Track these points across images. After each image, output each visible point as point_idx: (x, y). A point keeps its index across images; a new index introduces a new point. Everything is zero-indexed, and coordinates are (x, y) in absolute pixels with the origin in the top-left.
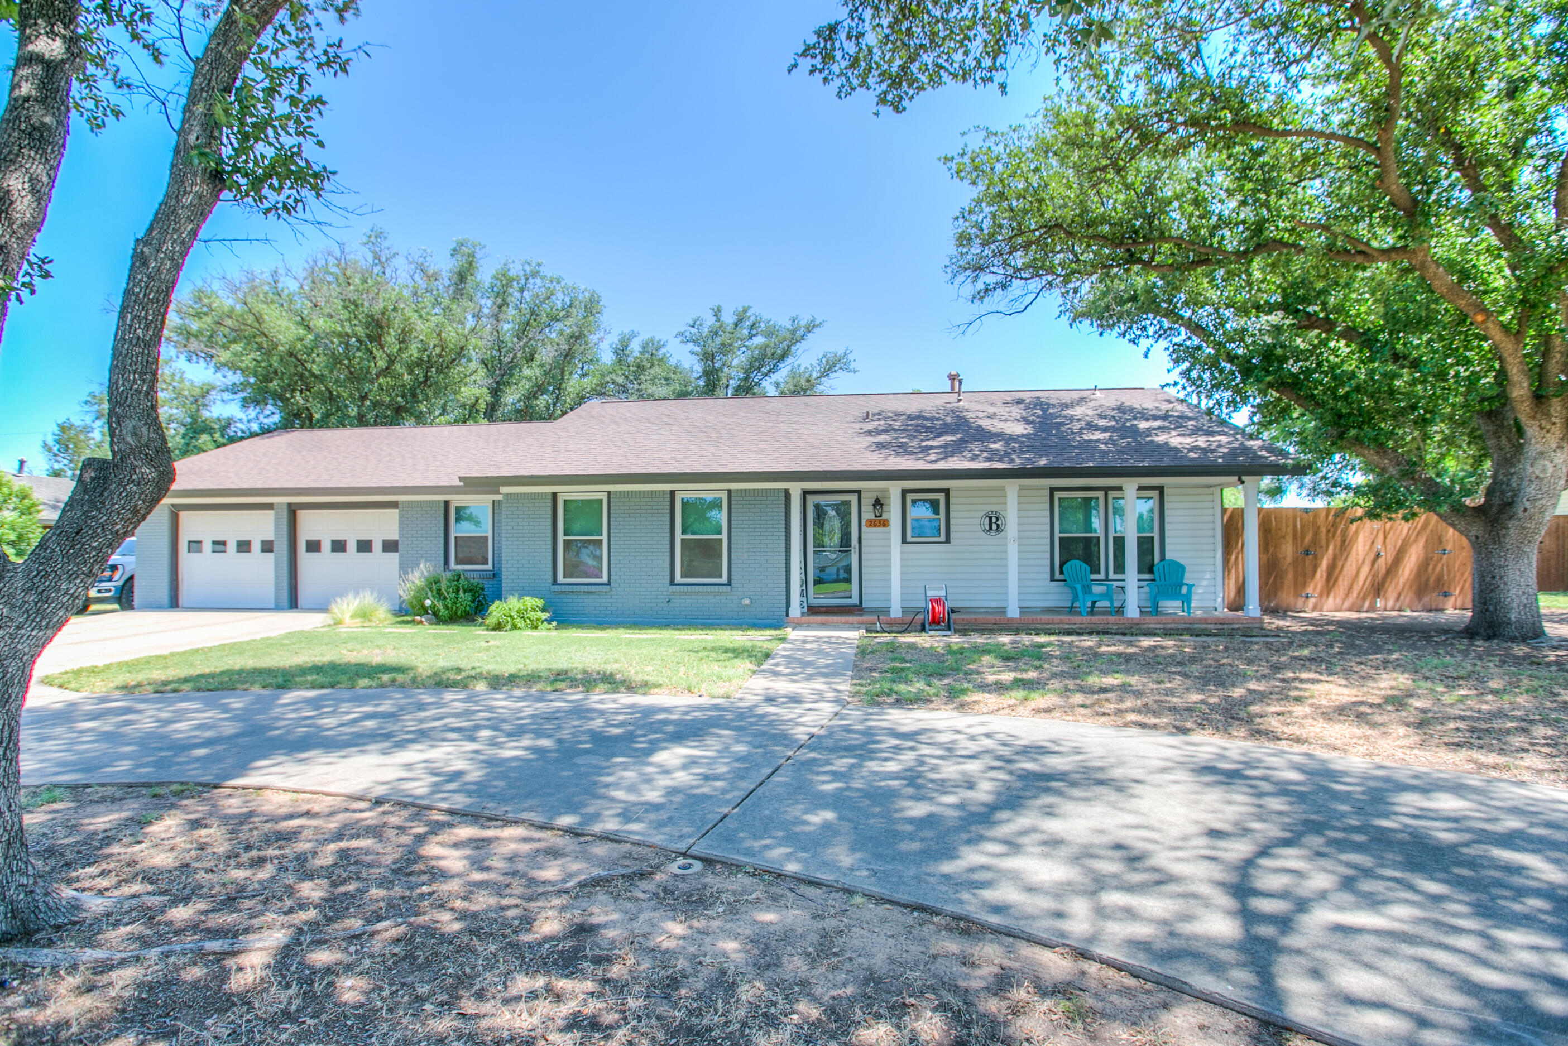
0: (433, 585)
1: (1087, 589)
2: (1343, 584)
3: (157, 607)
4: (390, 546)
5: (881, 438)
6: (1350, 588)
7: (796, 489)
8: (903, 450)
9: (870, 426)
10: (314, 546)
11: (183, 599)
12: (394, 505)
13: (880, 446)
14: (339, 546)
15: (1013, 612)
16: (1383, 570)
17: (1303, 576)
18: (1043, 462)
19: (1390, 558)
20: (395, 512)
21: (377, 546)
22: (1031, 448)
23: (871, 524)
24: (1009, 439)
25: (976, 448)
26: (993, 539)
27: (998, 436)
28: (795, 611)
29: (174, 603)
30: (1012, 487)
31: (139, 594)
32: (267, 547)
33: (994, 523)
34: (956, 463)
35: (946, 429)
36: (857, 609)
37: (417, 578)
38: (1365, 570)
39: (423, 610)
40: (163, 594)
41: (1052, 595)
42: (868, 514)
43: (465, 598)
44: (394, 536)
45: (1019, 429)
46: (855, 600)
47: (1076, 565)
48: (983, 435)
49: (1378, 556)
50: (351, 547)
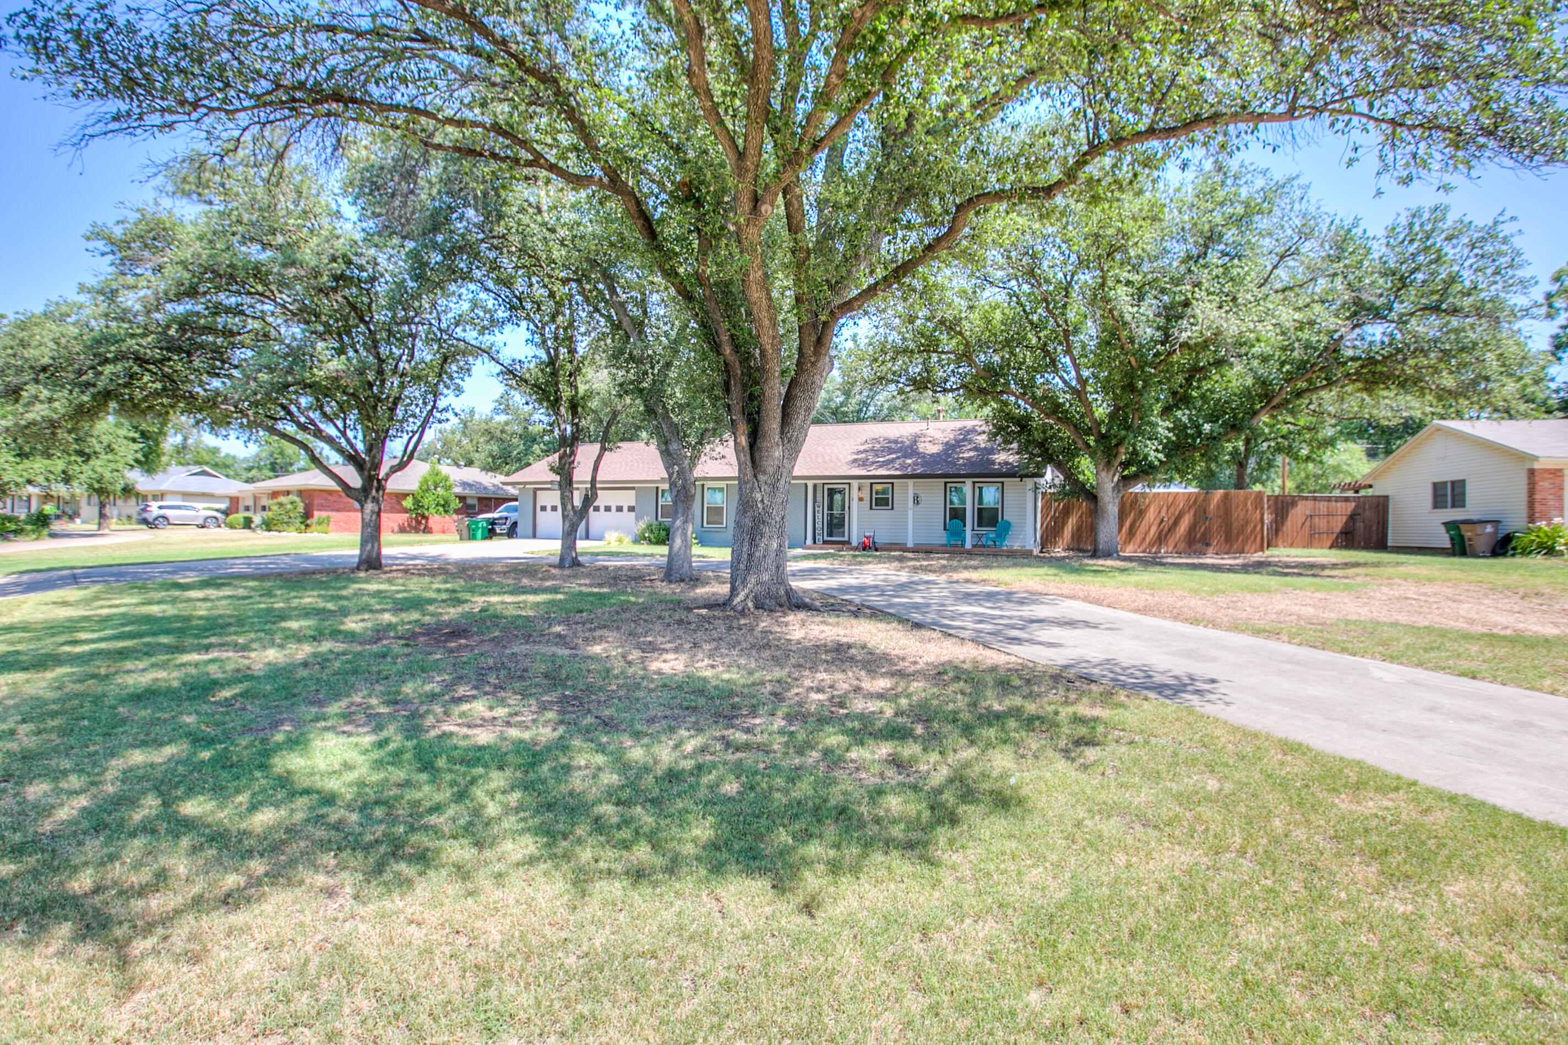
0: (649, 528)
2: (1139, 536)
3: (528, 537)
4: (631, 509)
6: (1144, 539)
7: (810, 483)
11: (538, 534)
12: (633, 488)
14: (608, 509)
15: (910, 544)
16: (1166, 529)
19: (1171, 522)
20: (633, 492)
21: (625, 509)
28: (809, 542)
29: (534, 536)
30: (911, 483)
31: (519, 530)
33: (916, 500)
36: (847, 543)
37: (642, 525)
38: (1153, 530)
39: (645, 538)
40: (530, 532)
41: (944, 536)
43: (663, 533)
44: (633, 504)
46: (846, 539)
47: (955, 522)
49: (1162, 521)
50: (614, 509)
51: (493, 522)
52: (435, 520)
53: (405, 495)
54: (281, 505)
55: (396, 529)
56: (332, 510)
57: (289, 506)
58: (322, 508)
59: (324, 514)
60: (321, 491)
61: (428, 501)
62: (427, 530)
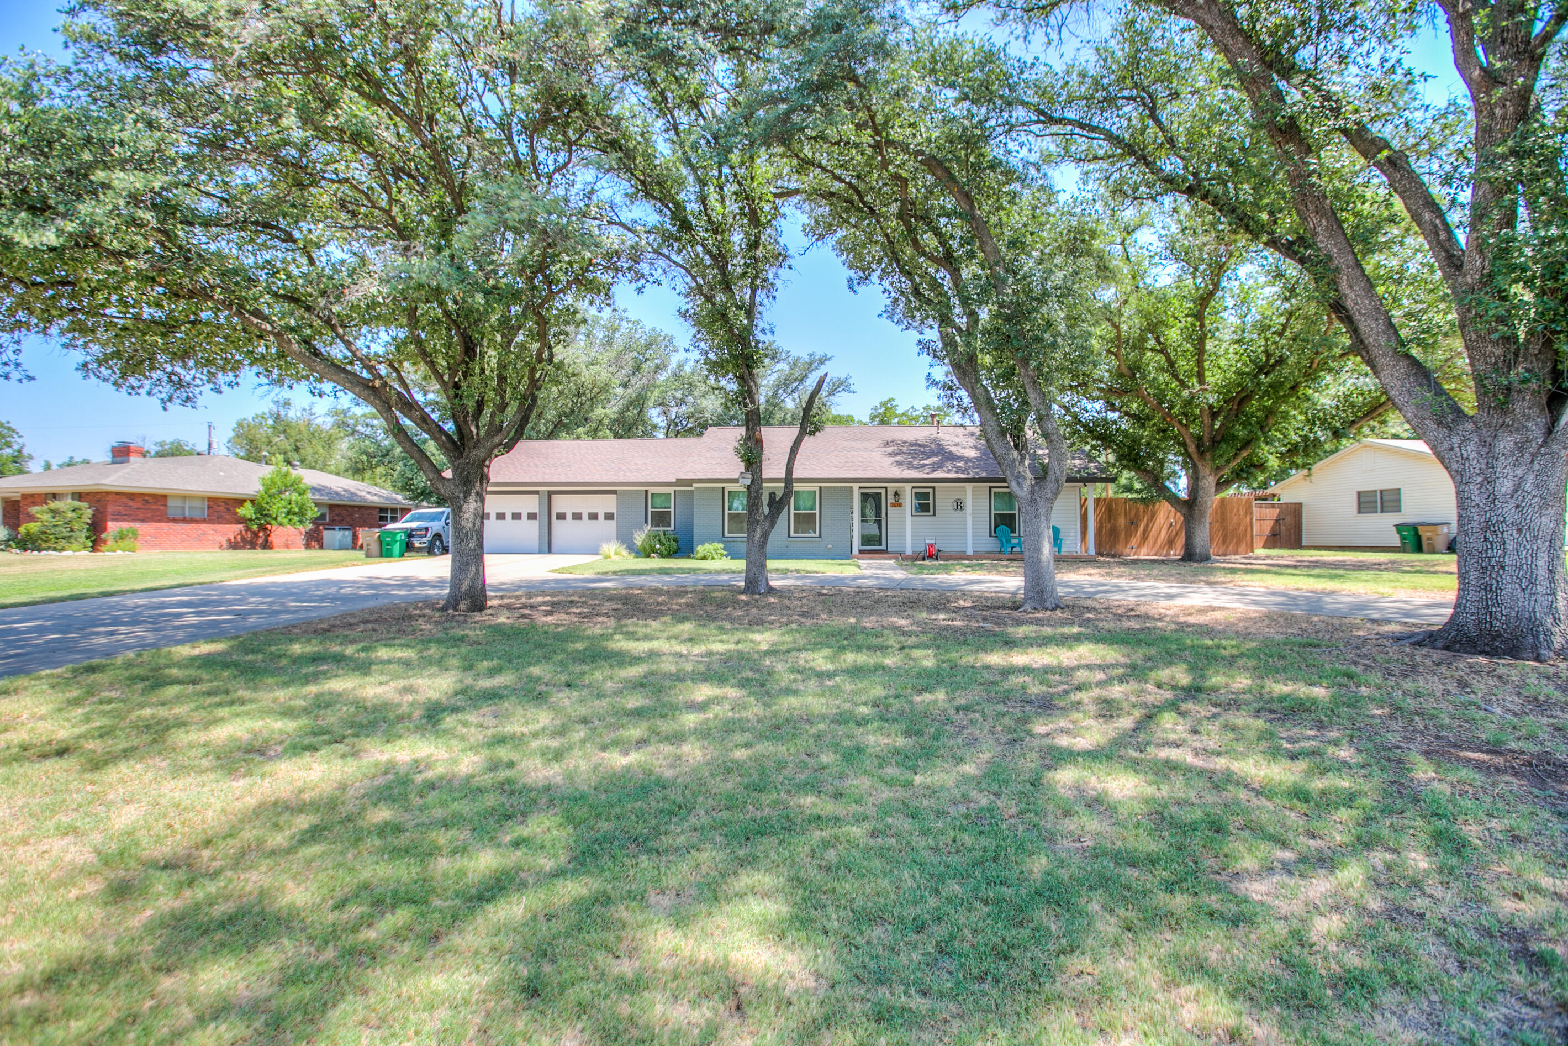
0: (656, 537)
1: (1008, 541)
2: (1151, 540)
4: (609, 516)
5: (898, 458)
6: (1155, 542)
7: (856, 487)
8: (910, 466)
9: (890, 449)
10: (561, 516)
12: (615, 492)
13: (899, 464)
14: (577, 516)
16: (1173, 533)
17: (1129, 535)
18: (984, 474)
19: (1177, 527)
20: (615, 496)
21: (601, 516)
22: (979, 466)
23: (893, 505)
24: (968, 460)
25: (949, 465)
26: (958, 514)
27: (961, 458)
28: (855, 551)
30: (969, 487)
32: (532, 516)
33: (959, 505)
34: (939, 474)
35: (933, 453)
36: (885, 551)
37: (643, 534)
38: (1163, 533)
39: (655, 551)
41: (990, 544)
42: (891, 499)
44: (612, 510)
45: (972, 453)
46: (885, 547)
47: (1003, 529)
48: (953, 457)
49: (1170, 525)
50: (585, 516)
51: (410, 534)
52: (278, 534)
53: (241, 502)
54: (55, 513)
55: (225, 544)
56: (134, 520)
57: (70, 515)
58: (118, 517)
59: (124, 525)
60: (118, 494)
61: (277, 508)
62: (267, 545)
